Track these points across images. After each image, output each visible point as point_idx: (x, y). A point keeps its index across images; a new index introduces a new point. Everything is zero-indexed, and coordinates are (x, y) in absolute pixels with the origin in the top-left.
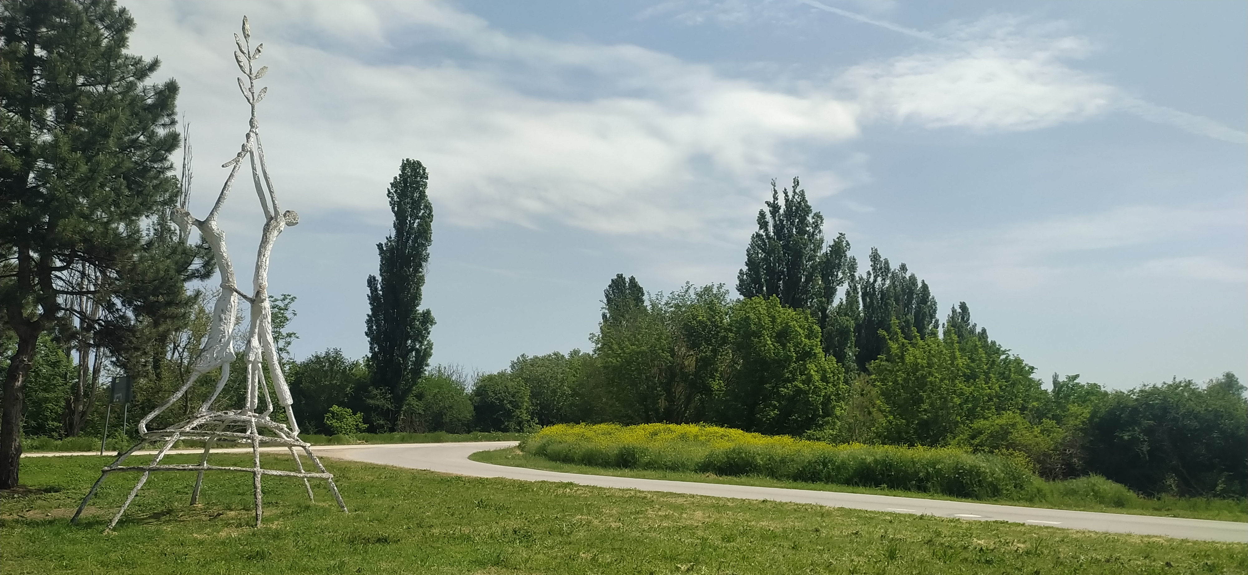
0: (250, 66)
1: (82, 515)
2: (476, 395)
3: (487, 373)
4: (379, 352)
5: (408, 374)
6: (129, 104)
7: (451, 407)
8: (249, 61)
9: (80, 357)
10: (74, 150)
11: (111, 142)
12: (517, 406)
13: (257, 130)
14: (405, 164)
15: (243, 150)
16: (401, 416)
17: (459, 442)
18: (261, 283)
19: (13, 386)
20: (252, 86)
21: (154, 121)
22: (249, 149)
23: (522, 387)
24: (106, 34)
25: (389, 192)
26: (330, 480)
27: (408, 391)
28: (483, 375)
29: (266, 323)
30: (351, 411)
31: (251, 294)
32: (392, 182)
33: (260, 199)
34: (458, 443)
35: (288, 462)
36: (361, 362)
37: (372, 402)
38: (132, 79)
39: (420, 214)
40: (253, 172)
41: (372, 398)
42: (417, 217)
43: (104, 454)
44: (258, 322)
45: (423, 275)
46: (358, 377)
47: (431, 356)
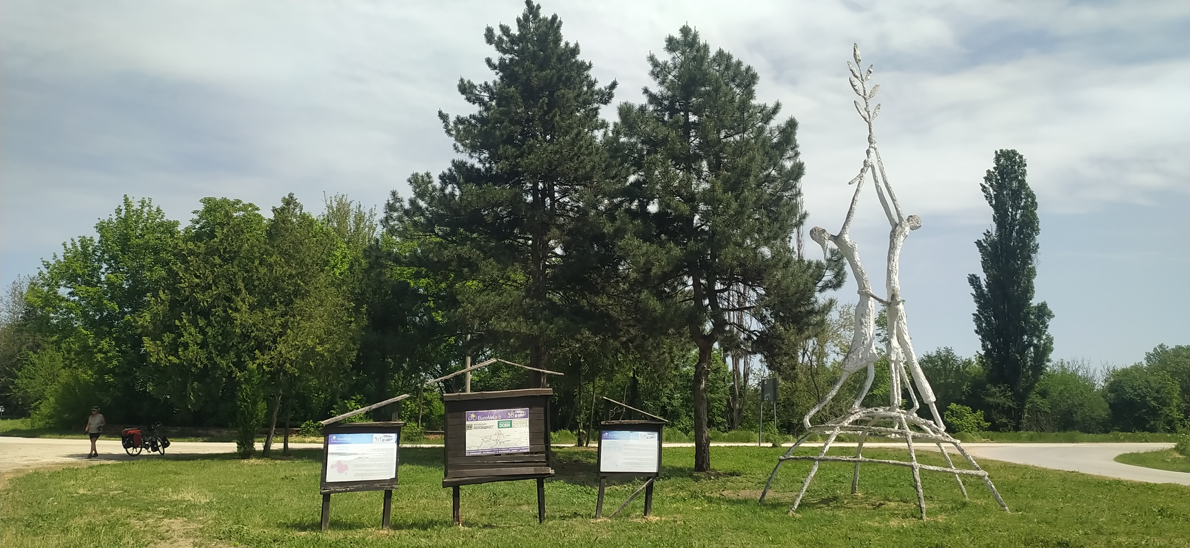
0: (864, 87)
1: (766, 498)
2: (1110, 392)
3: (1119, 368)
4: (993, 349)
5: (1027, 371)
6: (761, 146)
7: (1081, 405)
8: (863, 84)
9: (733, 364)
10: (725, 191)
11: (752, 178)
12: (1164, 403)
13: (875, 145)
14: (999, 155)
15: (865, 165)
16: (1024, 414)
17: (1097, 442)
18: (894, 287)
19: (699, 388)
20: (867, 106)
21: (782, 156)
22: (870, 164)
23: (1169, 381)
24: (738, 91)
25: (984, 187)
26: (986, 478)
27: (1030, 388)
28: (1114, 370)
29: (903, 324)
30: (971, 409)
31: (885, 298)
32: (986, 176)
33: (884, 208)
34: (1096, 444)
35: (940, 458)
36: (973, 360)
37: (991, 400)
38: (760, 124)
39: (1022, 204)
40: (876, 184)
41: (991, 396)
42: (1018, 208)
43: (762, 445)
44: (895, 323)
45: (1034, 267)
46: (973, 375)
47: (1052, 350)
